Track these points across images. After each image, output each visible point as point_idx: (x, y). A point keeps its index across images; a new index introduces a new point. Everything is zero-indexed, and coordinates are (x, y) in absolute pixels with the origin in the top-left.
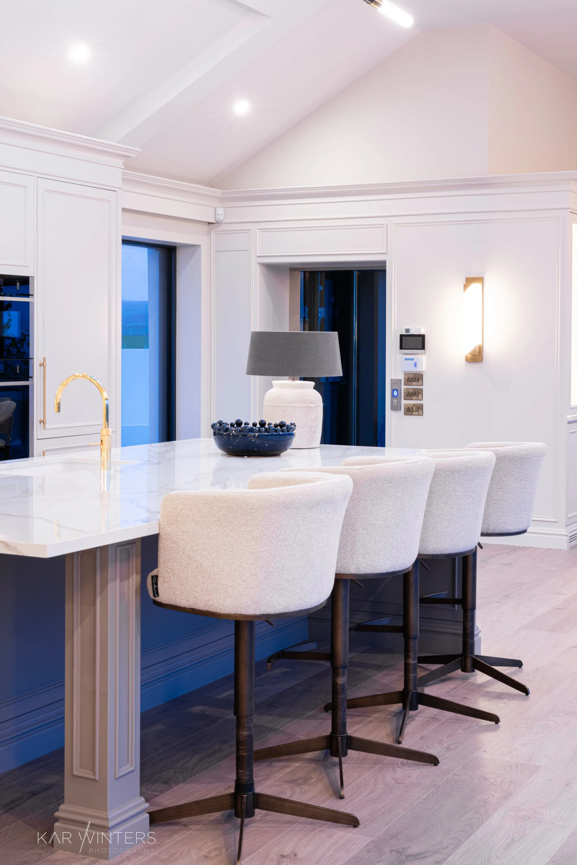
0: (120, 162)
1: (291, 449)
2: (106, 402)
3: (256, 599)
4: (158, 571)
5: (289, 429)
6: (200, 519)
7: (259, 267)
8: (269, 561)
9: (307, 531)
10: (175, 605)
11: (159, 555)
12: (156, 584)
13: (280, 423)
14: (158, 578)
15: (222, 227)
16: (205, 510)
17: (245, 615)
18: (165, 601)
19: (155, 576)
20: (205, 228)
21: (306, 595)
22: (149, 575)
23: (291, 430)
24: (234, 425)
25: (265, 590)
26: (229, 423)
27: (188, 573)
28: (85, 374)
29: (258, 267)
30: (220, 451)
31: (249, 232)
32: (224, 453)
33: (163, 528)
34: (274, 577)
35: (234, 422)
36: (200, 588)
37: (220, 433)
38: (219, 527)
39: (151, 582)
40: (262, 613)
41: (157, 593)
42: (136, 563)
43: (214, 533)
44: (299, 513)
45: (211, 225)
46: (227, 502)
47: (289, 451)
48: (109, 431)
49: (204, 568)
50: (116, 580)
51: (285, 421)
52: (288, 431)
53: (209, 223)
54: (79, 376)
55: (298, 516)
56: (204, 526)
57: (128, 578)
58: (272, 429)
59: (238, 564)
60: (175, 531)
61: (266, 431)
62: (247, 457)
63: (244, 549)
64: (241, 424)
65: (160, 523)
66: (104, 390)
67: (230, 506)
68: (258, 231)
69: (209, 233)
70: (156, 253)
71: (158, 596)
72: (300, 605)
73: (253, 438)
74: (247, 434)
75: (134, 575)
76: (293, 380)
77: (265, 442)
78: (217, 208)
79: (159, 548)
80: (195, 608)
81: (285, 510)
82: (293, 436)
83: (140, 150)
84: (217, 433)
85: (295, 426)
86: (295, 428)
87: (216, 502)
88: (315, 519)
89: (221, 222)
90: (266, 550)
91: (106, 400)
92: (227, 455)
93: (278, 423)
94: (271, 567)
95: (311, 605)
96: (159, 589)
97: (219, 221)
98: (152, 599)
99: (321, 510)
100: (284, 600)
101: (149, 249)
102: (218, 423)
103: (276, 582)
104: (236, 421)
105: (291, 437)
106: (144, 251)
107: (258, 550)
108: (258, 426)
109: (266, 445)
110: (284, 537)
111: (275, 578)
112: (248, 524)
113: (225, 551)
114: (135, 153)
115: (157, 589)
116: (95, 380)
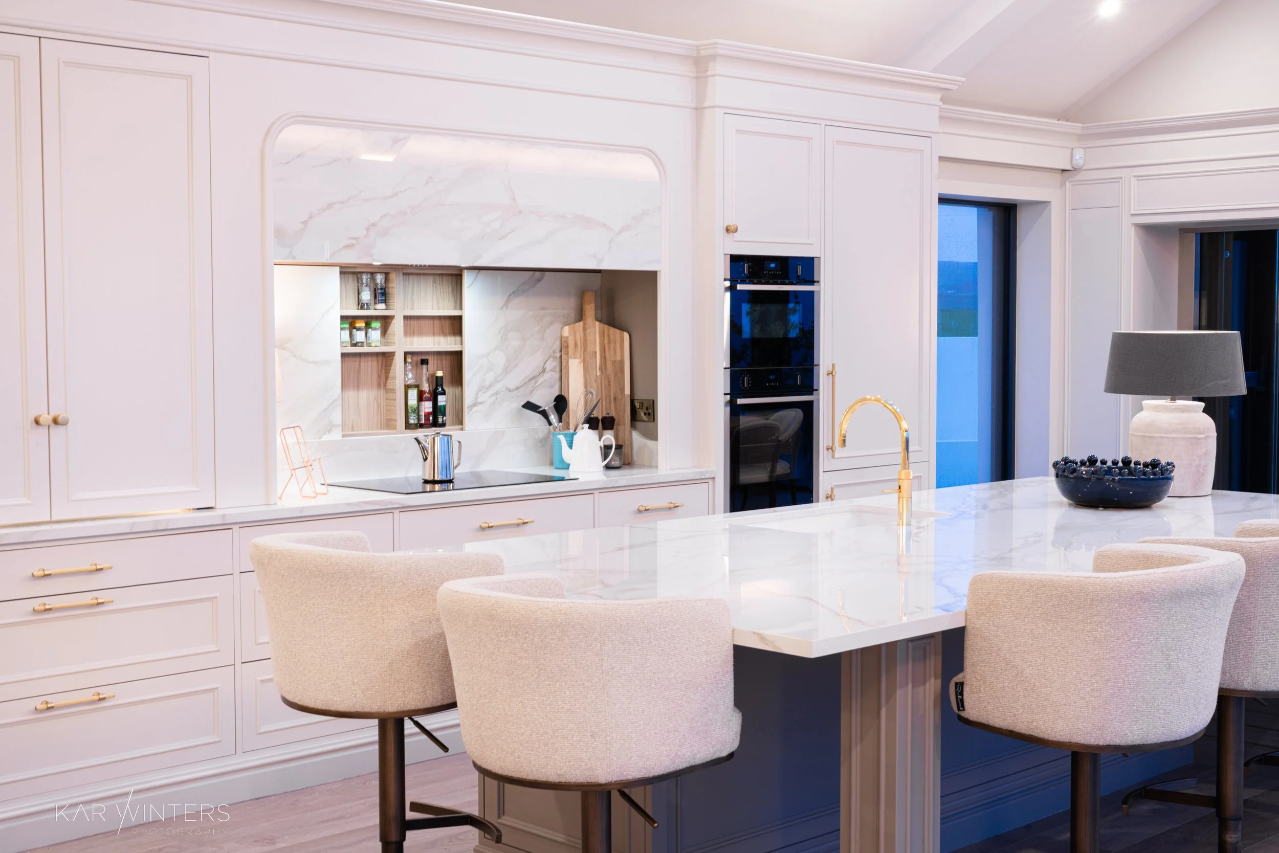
0: (935, 97)
1: (1168, 497)
2: (905, 434)
3: (1099, 724)
4: (964, 677)
5: (1163, 471)
6: (1022, 611)
7: (1135, 229)
8: (1119, 672)
9: (1174, 634)
10: (987, 724)
11: (965, 656)
12: (962, 694)
13: (1151, 461)
14: (964, 686)
15: (1081, 176)
16: (1028, 598)
17: (1083, 744)
18: (973, 717)
19: (960, 683)
20: (1058, 177)
21: (1172, 722)
22: (952, 681)
23: (1167, 472)
24: (1086, 463)
25: (1112, 712)
26: (1078, 460)
27: (1004, 683)
28: (879, 397)
29: (1133, 229)
30: (1065, 500)
31: (1121, 182)
32: (1071, 502)
33: (970, 620)
34: (1124, 694)
35: (1086, 459)
36: (1020, 704)
37: (1065, 476)
38: (1047, 623)
39: (954, 691)
40: (1108, 743)
41: (963, 706)
42: (934, 663)
43: (1041, 631)
44: (1162, 609)
45: (1066, 173)
46: (1059, 589)
47: (1165, 500)
48: (909, 473)
49: (1026, 677)
50: (907, 685)
51: (1159, 459)
52: (1162, 474)
53: (1063, 171)
54: (870, 400)
55: (1160, 613)
56: (1026, 620)
57: (924, 683)
58: (1139, 472)
59: (1074, 674)
60: (987, 624)
61: (1131, 473)
62: (1102, 509)
63: (1082, 654)
64: (1096, 461)
65: (966, 612)
66: (903, 419)
67: (1062, 595)
68: (1133, 179)
69: (1063, 184)
70: (989, 214)
71: (964, 710)
72: (1163, 736)
73: (1112, 483)
74: (1102, 477)
75: (933, 680)
76: (1173, 399)
77: (1130, 489)
78: (1074, 149)
79: (965, 646)
80: (1014, 730)
81: (1142, 604)
82: (1170, 480)
83: (964, 79)
84: (1061, 475)
85: (1174, 466)
86: (1173, 470)
87: (1044, 589)
88: (1187, 617)
89: (1080, 168)
90: (1113, 657)
91: (906, 431)
92: (1074, 505)
93: (1149, 460)
94: (1121, 681)
95: (1180, 736)
96: (964, 700)
97: (1077, 168)
98: (955, 713)
99: (1196, 604)
100: (1140, 727)
101: (980, 209)
102: (1062, 460)
103: (1128, 703)
104: (1088, 458)
105: (1168, 482)
106: (973, 211)
107: (1101, 657)
108: (1120, 464)
109: (1131, 493)
110: (1140, 641)
111: (1126, 696)
112: (1088, 621)
113: (1056, 656)
114: (955, 84)
115: (962, 701)
116: (891, 405)
